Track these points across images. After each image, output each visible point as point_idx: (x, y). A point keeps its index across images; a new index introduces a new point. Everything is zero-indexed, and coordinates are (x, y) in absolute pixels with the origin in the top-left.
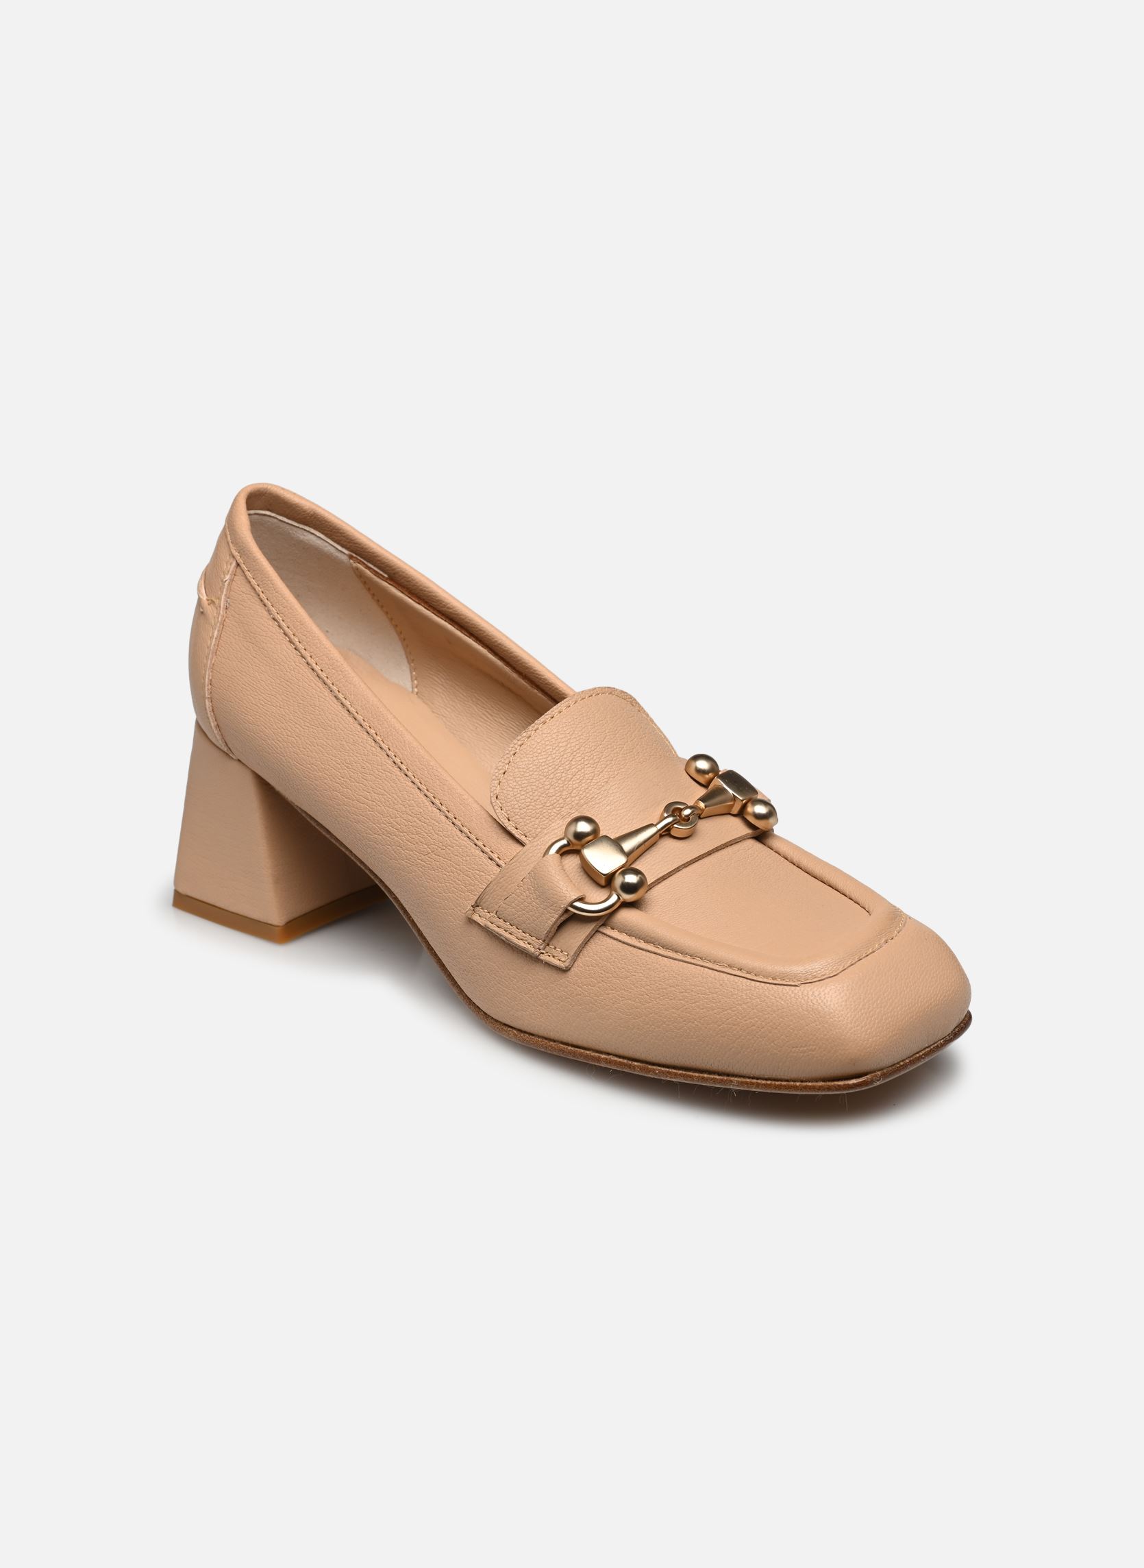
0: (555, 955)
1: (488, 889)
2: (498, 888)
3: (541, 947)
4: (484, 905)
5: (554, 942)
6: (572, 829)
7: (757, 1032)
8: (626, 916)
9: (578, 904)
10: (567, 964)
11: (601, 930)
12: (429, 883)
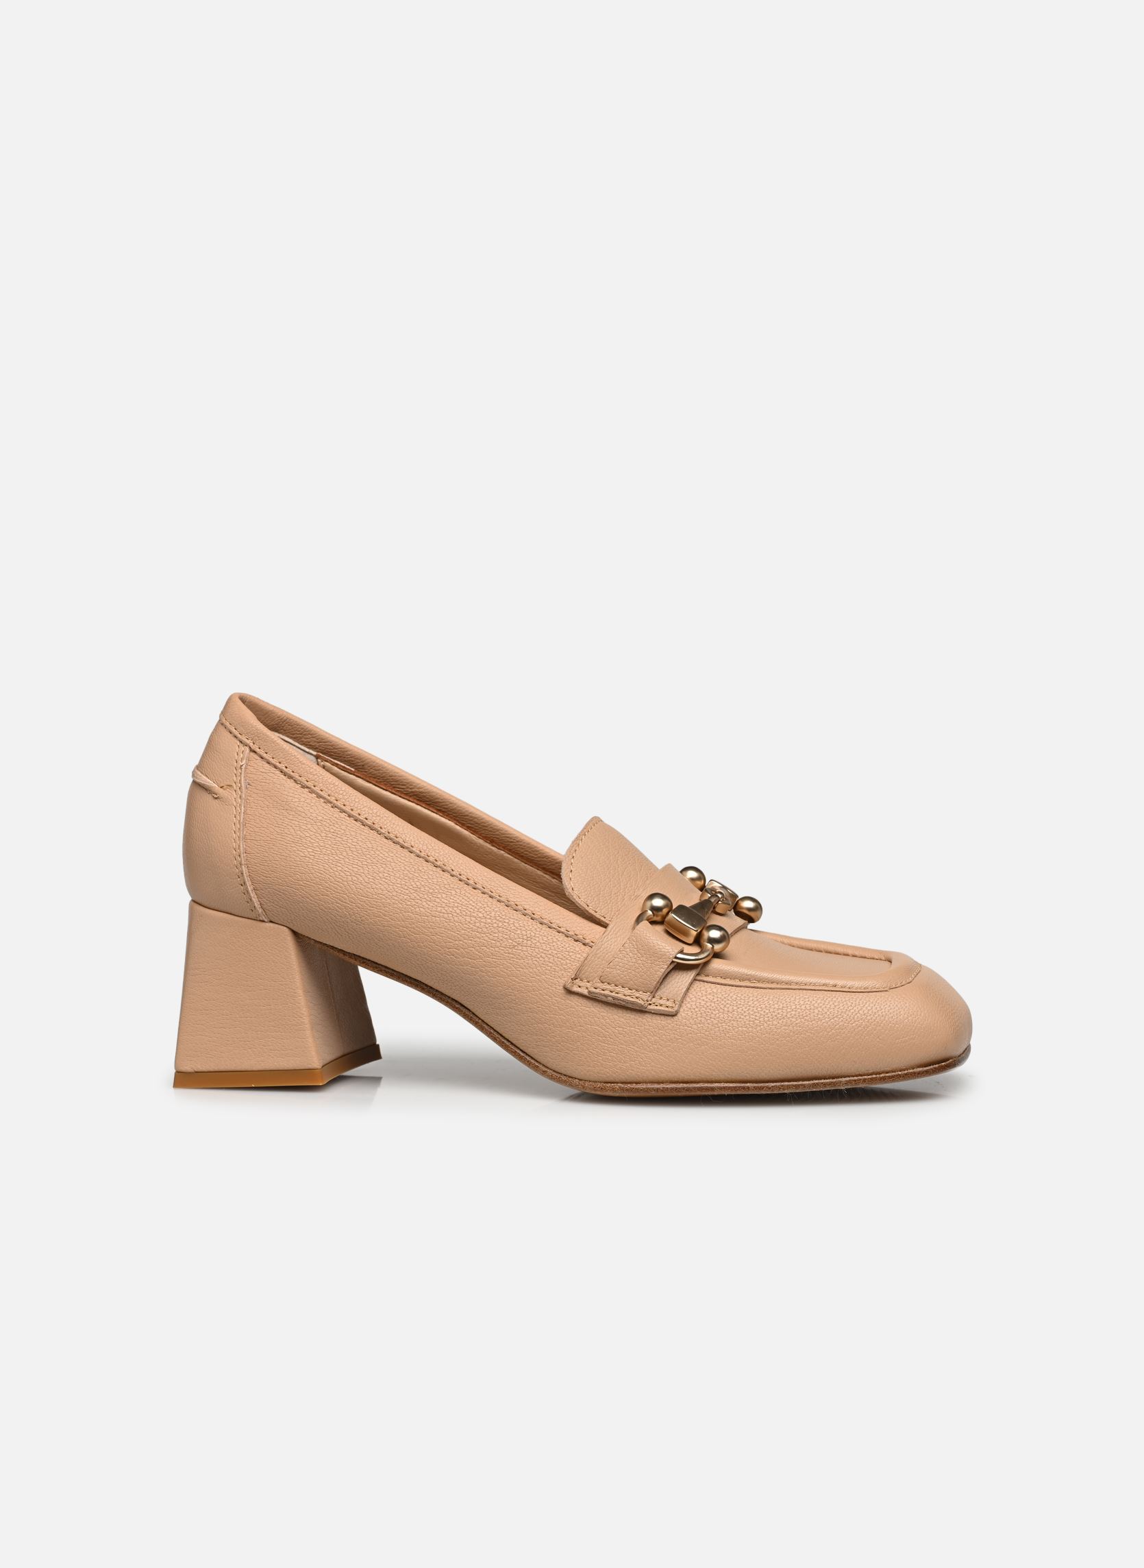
0: (661, 1003)
1: (586, 962)
2: (596, 959)
3: (649, 999)
4: (584, 976)
5: (659, 993)
6: (648, 904)
7: (863, 1032)
8: (717, 964)
9: (680, 956)
10: (676, 1009)
11: (699, 978)
12: (519, 971)
